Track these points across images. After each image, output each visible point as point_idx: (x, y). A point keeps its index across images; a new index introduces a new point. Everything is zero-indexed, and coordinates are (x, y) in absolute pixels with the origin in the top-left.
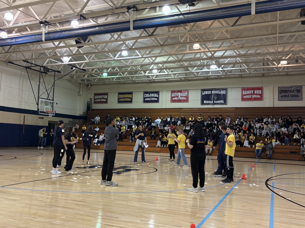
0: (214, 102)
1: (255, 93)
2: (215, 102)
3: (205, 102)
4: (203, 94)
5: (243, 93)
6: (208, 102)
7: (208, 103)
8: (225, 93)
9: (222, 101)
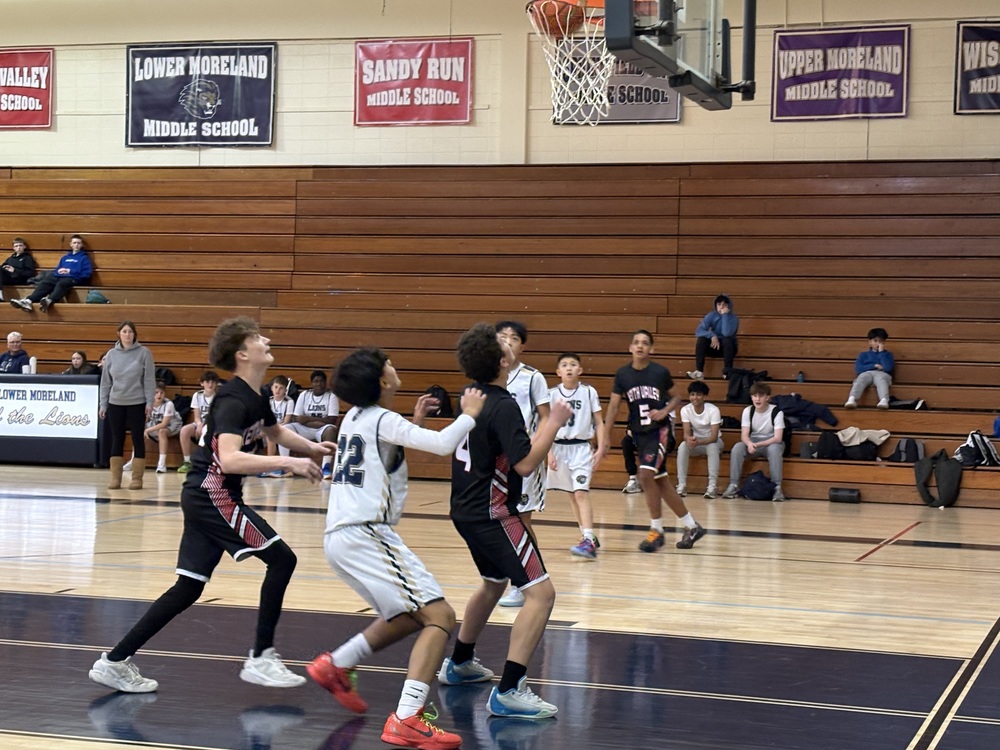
0: (199, 129)
1: (430, 76)
2: (208, 129)
3: (151, 127)
4: (138, 78)
5: (362, 74)
6: (167, 128)
7: (169, 139)
8: (263, 76)
9: (246, 127)
